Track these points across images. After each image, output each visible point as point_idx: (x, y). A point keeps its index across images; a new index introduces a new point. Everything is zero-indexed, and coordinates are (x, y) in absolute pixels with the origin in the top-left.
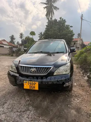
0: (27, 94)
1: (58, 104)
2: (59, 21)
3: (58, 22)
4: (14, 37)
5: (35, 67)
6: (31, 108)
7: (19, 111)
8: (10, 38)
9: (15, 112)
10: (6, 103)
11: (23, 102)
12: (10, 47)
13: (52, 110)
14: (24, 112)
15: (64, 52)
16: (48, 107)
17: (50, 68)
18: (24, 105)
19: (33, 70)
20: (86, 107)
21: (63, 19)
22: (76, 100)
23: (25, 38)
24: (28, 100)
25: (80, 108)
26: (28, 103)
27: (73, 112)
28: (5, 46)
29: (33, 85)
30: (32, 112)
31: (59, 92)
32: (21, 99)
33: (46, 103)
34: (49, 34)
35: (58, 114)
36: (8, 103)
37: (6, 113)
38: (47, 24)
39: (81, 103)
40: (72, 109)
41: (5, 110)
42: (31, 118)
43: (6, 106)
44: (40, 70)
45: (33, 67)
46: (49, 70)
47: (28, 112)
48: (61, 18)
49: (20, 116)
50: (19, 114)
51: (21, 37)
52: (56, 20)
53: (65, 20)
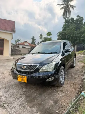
0: (25, 86)
1: (44, 96)
2: (76, 19)
3: (75, 21)
4: (35, 38)
5: (26, 65)
6: (24, 96)
7: (15, 97)
8: (32, 39)
9: (12, 98)
10: (9, 91)
11: (20, 92)
12: (31, 47)
13: (37, 99)
14: (18, 98)
15: (57, 53)
16: (36, 97)
17: (37, 66)
18: (20, 94)
19: (24, 67)
20: (64, 100)
21: (80, 17)
22: (60, 94)
23: (44, 39)
24: (24, 91)
25: (58, 100)
26: (23, 93)
27: (52, 102)
28: (27, 47)
29: (23, 79)
30: (23, 99)
31: (50, 87)
32: (20, 89)
33: (36, 94)
34: (65, 33)
35: (40, 102)
36: (10, 91)
37: (7, 97)
38: (64, 24)
39: (63, 97)
40: (52, 100)
41: (7, 96)
42: (21, 103)
43: (8, 93)
44: (29, 67)
45: (24, 65)
46: (36, 67)
47: (21, 99)
48: (78, 16)
49: (14, 101)
50: (14, 99)
51: (41, 38)
52: (72, 19)
53: (82, 17)
